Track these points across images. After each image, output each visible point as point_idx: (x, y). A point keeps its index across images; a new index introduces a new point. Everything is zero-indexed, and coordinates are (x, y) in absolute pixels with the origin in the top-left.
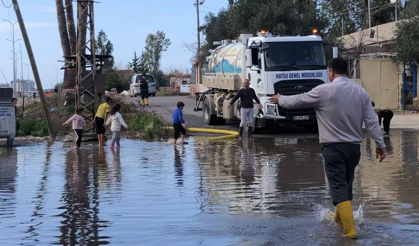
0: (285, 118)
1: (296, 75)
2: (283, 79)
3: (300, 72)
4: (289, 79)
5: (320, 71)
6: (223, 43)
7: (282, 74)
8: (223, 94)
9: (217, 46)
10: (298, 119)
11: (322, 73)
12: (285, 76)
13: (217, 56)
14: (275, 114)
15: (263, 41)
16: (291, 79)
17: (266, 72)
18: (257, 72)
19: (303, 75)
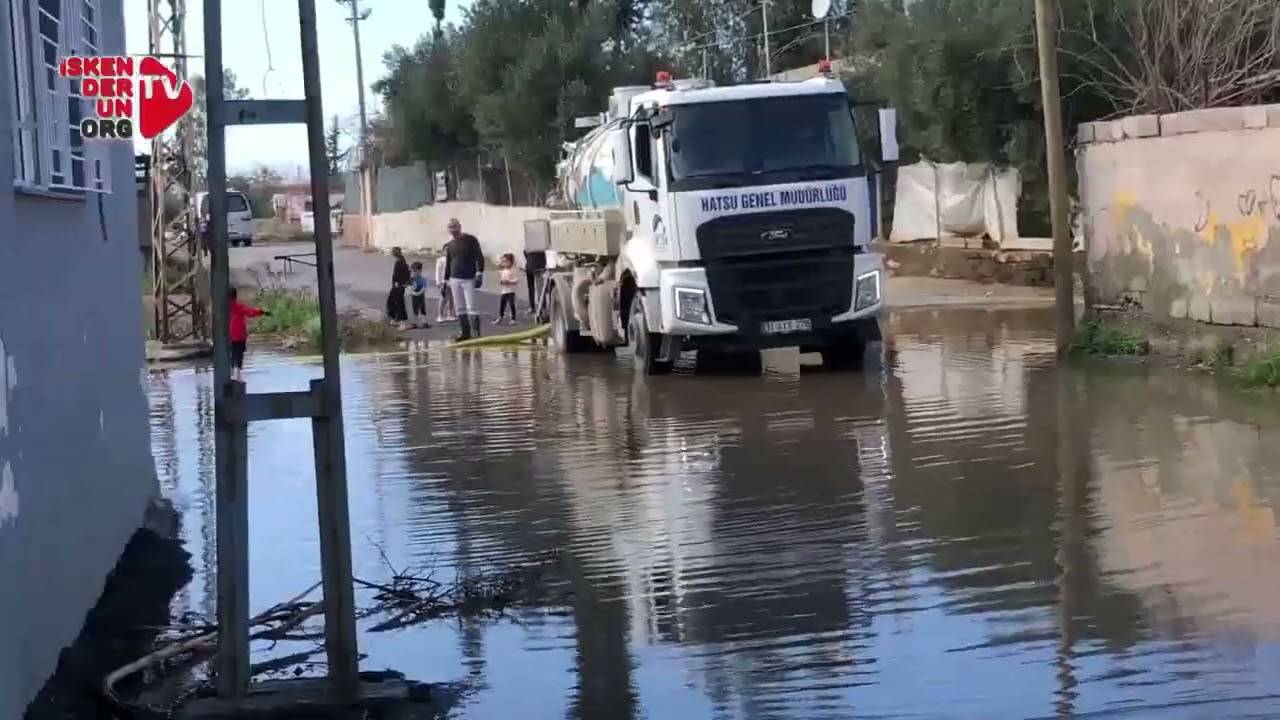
0: (733, 328)
1: (762, 199)
2: (724, 213)
3: (776, 189)
4: (740, 210)
5: (838, 182)
6: (602, 121)
7: (719, 199)
8: (593, 269)
9: (589, 129)
10: (775, 330)
11: (843, 189)
12: (731, 202)
13: (581, 161)
14: (705, 318)
15: (662, 104)
16: (749, 210)
17: (671, 194)
18: (647, 195)
19: (785, 196)
